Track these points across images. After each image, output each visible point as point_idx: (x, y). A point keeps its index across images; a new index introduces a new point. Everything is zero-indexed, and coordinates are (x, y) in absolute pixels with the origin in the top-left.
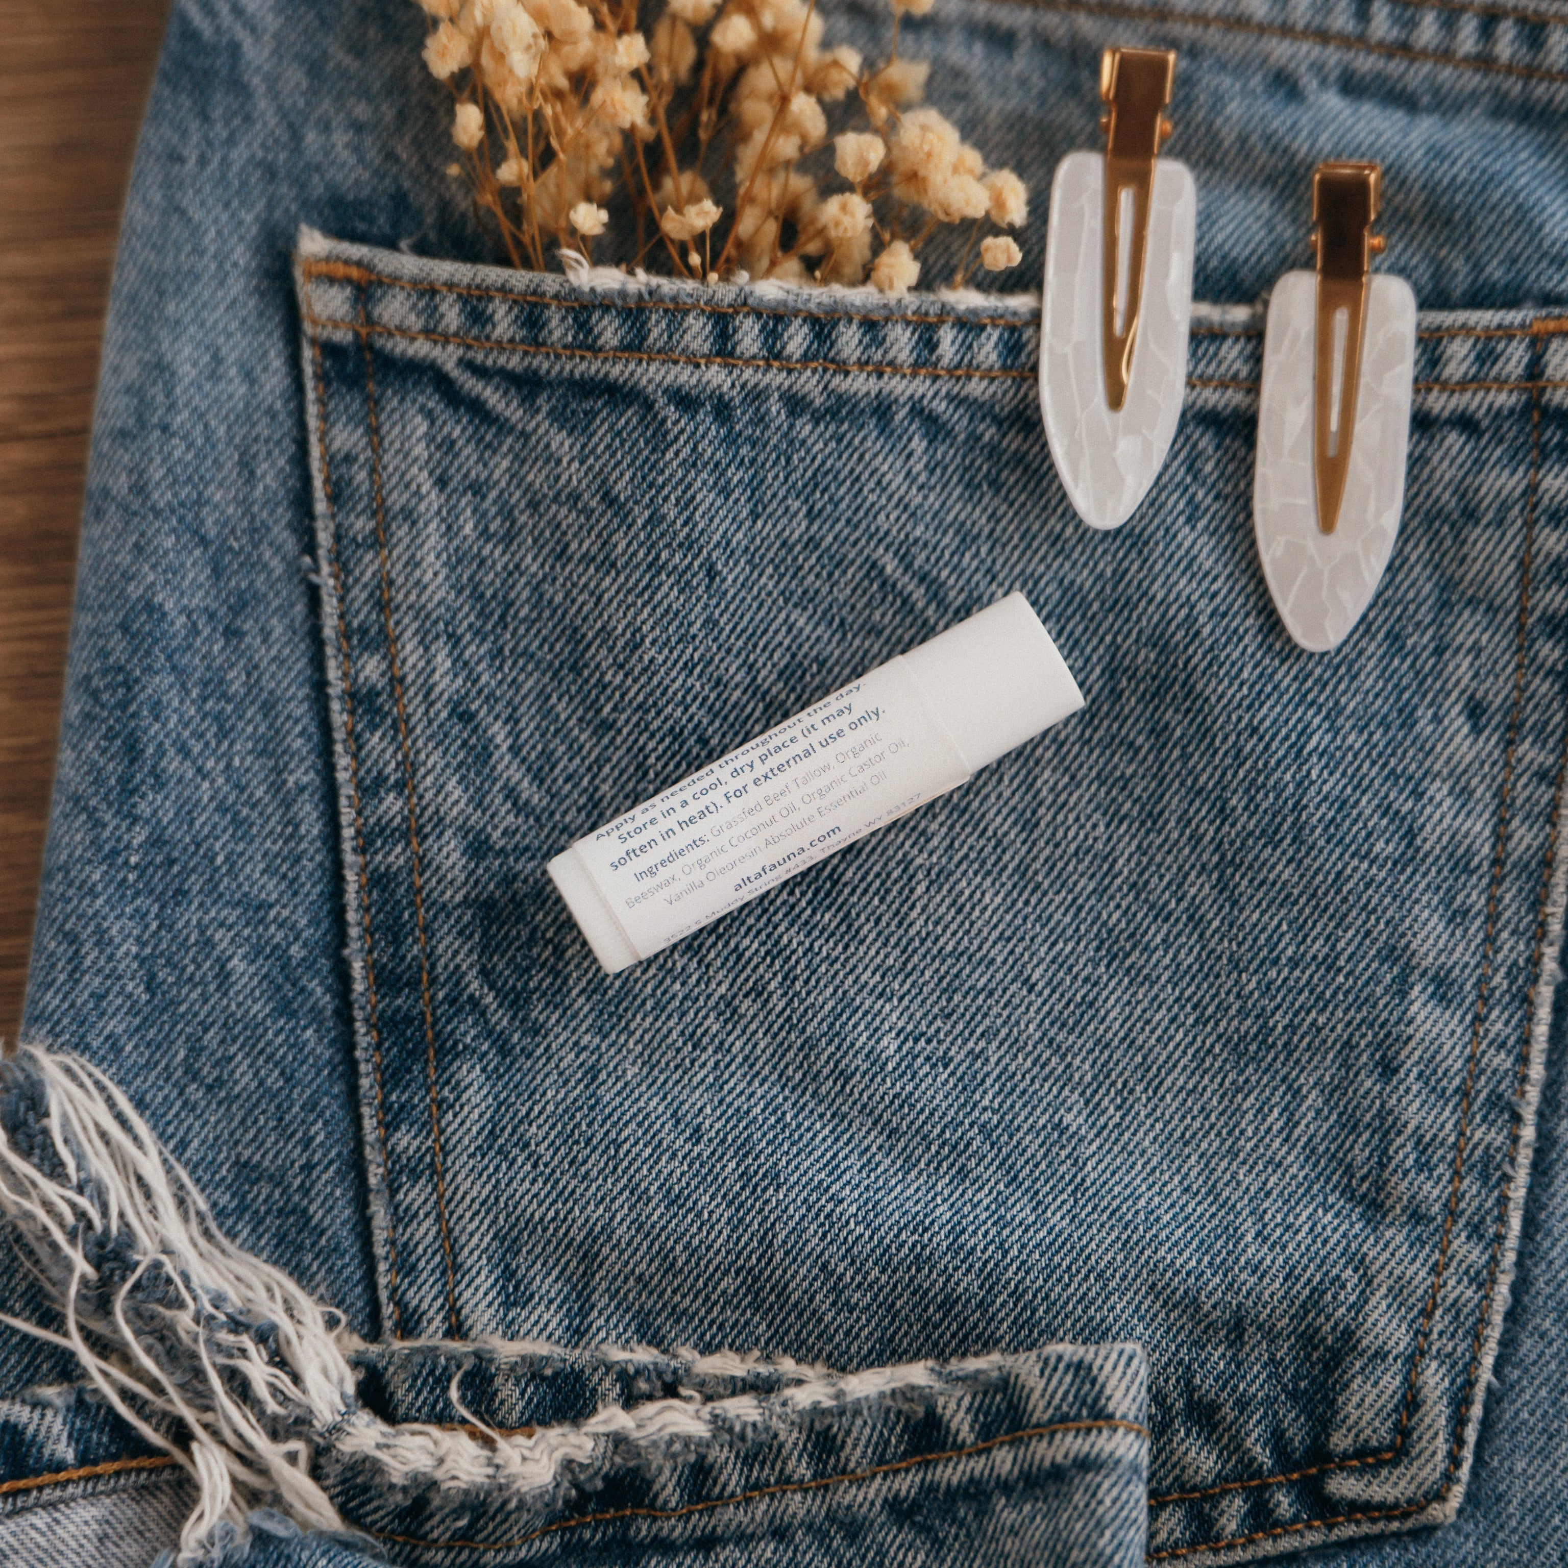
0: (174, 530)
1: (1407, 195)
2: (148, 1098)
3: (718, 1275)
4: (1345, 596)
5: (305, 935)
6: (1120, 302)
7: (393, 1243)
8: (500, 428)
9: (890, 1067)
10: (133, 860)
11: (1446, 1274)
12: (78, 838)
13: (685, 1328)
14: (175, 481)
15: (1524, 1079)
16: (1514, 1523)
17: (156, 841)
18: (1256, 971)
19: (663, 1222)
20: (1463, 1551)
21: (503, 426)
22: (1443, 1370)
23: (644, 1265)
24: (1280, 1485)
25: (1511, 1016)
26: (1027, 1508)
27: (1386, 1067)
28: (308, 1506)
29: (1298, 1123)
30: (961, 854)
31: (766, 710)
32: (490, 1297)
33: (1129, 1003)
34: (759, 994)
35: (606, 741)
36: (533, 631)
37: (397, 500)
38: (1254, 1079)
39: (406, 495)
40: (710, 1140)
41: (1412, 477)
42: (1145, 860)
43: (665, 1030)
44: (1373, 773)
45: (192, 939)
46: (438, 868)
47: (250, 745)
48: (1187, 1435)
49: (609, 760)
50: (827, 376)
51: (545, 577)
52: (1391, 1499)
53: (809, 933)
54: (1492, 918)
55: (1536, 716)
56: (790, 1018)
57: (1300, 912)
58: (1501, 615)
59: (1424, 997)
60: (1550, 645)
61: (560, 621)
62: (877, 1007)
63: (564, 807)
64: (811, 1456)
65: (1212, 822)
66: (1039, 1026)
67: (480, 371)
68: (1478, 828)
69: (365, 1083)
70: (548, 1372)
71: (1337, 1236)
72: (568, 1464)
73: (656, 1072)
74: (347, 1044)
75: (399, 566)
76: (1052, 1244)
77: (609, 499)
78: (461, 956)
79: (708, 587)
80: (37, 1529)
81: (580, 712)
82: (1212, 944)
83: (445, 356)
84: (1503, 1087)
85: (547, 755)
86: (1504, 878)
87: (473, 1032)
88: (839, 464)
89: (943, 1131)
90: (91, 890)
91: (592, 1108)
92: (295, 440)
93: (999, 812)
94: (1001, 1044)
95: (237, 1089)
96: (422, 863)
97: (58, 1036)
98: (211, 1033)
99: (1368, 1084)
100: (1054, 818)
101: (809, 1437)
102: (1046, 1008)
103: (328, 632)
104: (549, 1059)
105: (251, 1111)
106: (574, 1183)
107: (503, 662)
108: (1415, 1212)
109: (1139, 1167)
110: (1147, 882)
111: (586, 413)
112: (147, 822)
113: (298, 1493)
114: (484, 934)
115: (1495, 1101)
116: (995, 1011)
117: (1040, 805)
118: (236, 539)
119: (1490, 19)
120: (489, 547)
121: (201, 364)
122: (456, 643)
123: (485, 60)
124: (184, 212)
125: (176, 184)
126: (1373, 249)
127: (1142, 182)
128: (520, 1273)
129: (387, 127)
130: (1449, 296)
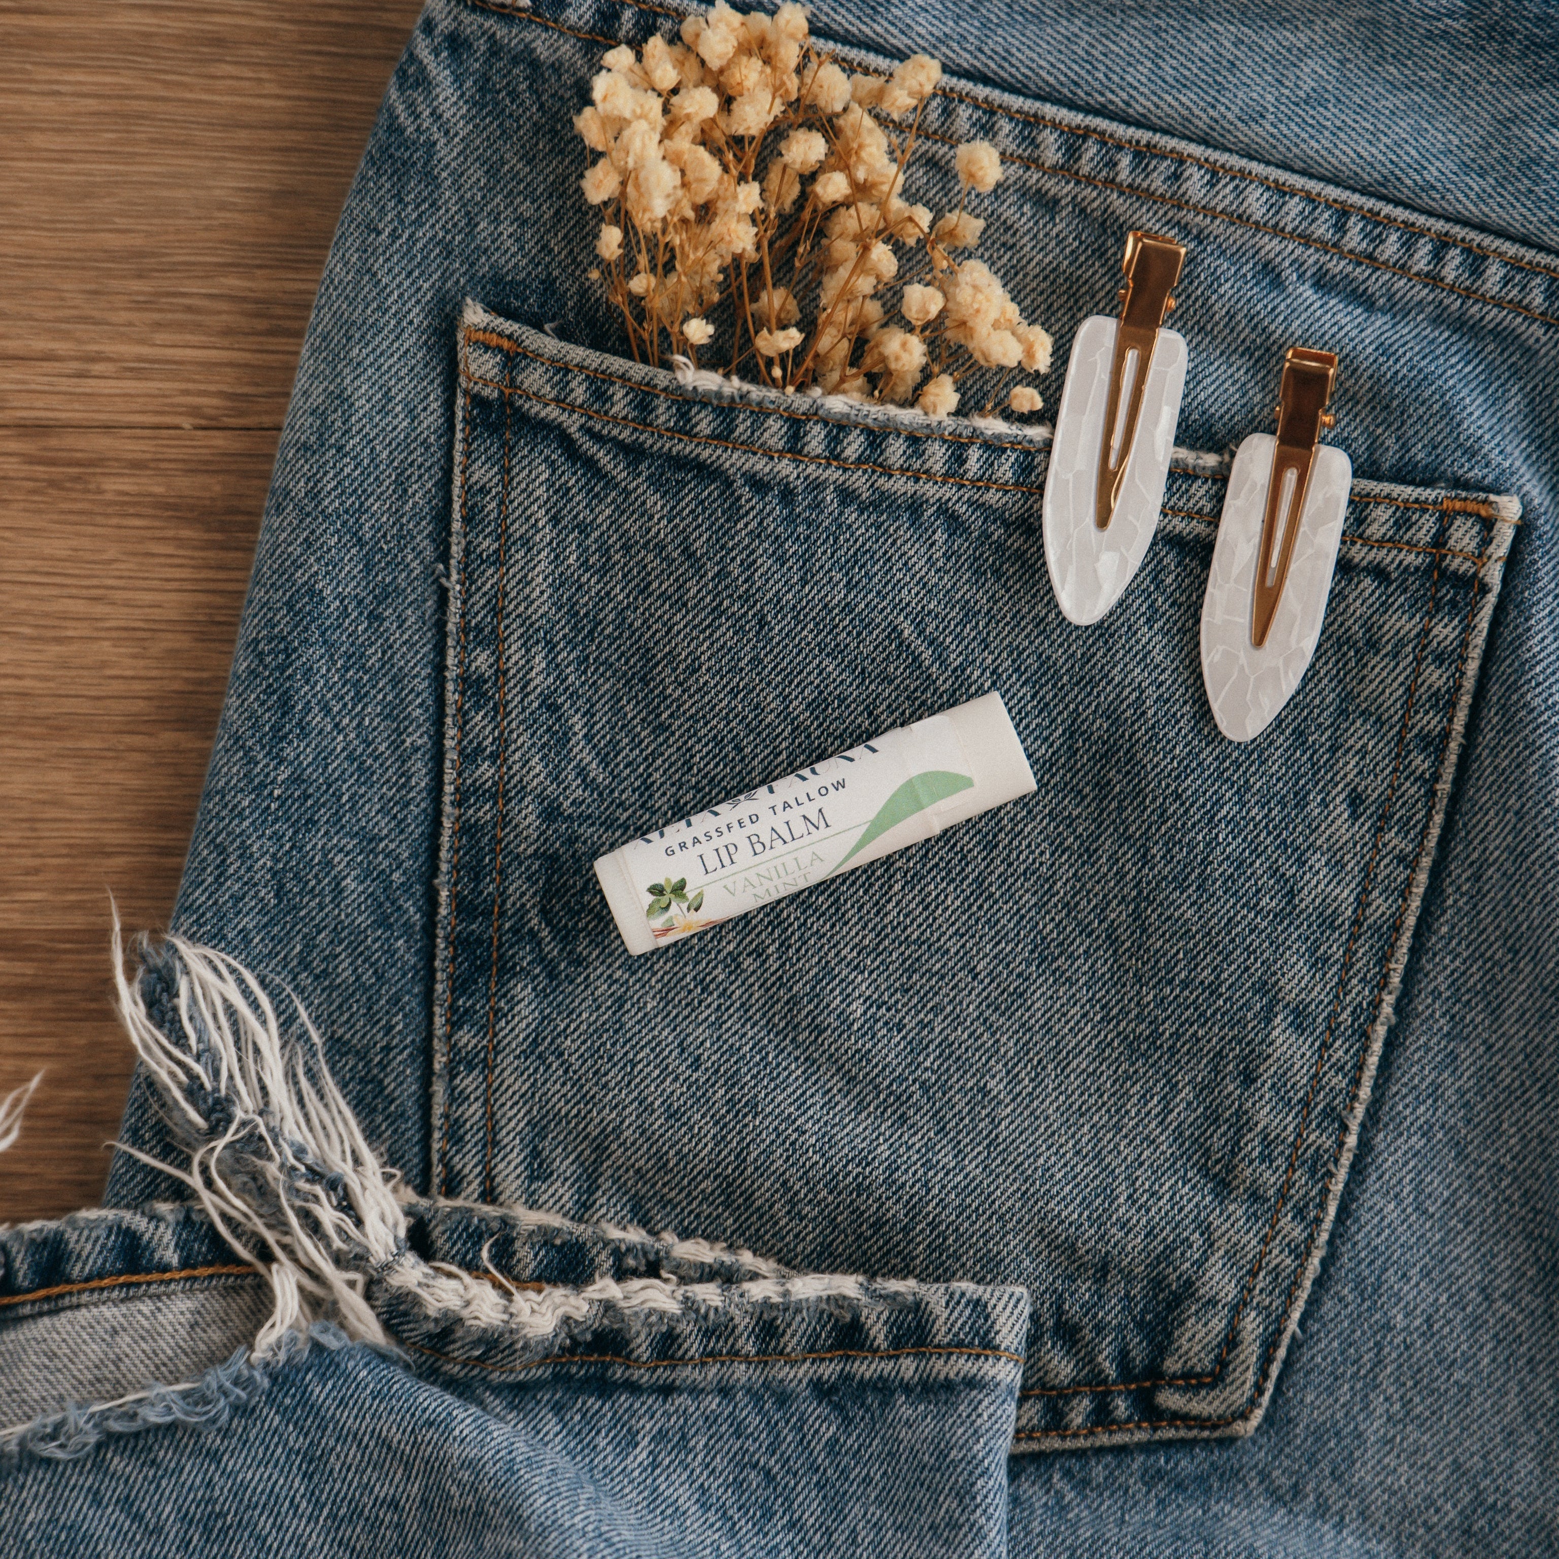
0: (338, 531)
1: (1357, 381)
3: (700, 1178)
4: (1266, 700)
5: (405, 865)
6: (1116, 442)
8: (607, 483)
9: (855, 1027)
10: (276, 793)
11: (1272, 1245)
12: (235, 770)
13: (669, 1214)
14: (343, 492)
15: (1355, 1097)
16: (1298, 1442)
17: (296, 779)
18: (1154, 987)
19: (662, 1131)
20: (1256, 1459)
21: (610, 483)
22: (1259, 1319)
23: (642, 1162)
24: (1120, 1393)
25: (1351, 1047)
26: (922, 1407)
27: (1247, 1077)
28: (359, 1319)
29: (1172, 1110)
30: (933, 862)
31: (793, 731)
32: (518, 1171)
33: (1051, 997)
34: (760, 955)
35: (661, 739)
36: (614, 646)
37: (518, 529)
38: (1141, 1071)
39: (525, 527)
40: (707, 1069)
41: (1331, 609)
42: (1079, 885)
43: (681, 975)
44: (1268, 841)
45: (317, 860)
46: (517, 826)
47: (379, 709)
48: (1053, 1347)
49: (662, 754)
50: (875, 477)
51: (629, 605)
52: (1205, 1414)
53: (805, 911)
54: (1347, 967)
55: (1403, 812)
56: (781, 977)
57: (1195, 946)
58: (1386, 727)
59: (1284, 1025)
60: (1422, 757)
61: (636, 642)
62: (852, 977)
63: (622, 786)
64: (757, 1337)
65: (1134, 865)
66: (978, 1007)
67: (597, 437)
68: (1345, 894)
69: (439, 988)
70: (558, 1242)
71: (1191, 1205)
72: (567, 1320)
73: (670, 1007)
74: (429, 954)
75: (513, 583)
76: (966, 1187)
77: (688, 553)
78: (527, 897)
79: (758, 633)
80: (143, 1315)
81: (644, 714)
82: (1123, 959)
83: (570, 421)
84: (1337, 1102)
85: (613, 743)
86: (1360, 937)
87: (529, 958)
88: (876, 547)
89: (891, 1084)
90: (240, 813)
91: (616, 1032)
92: (442, 468)
93: (967, 832)
94: (946, 1018)
95: (338, 981)
96: (504, 820)
97: (201, 926)
98: (323, 935)
99: (1231, 1088)
100: (1011, 843)
101: (757, 1323)
102: (985, 994)
103: (451, 627)
104: (586, 987)
105: (348, 999)
106: (595, 1089)
107: (588, 667)
108: (1254, 1193)
109: (1042, 1129)
110: (1078, 903)
111: (677, 482)
113: (352, 1309)
114: (547, 881)
115: (1329, 1113)
116: (944, 991)
117: (1000, 831)
118: (386, 543)
119: (1442, 245)
120: (588, 575)
121: (374, 399)
122: (553, 648)
123: (630, 189)
124: (375, 275)
125: (370, 250)
126: (1324, 425)
127: (1146, 347)
128: (544, 1155)
129: (545, 224)
130: (1378, 469)
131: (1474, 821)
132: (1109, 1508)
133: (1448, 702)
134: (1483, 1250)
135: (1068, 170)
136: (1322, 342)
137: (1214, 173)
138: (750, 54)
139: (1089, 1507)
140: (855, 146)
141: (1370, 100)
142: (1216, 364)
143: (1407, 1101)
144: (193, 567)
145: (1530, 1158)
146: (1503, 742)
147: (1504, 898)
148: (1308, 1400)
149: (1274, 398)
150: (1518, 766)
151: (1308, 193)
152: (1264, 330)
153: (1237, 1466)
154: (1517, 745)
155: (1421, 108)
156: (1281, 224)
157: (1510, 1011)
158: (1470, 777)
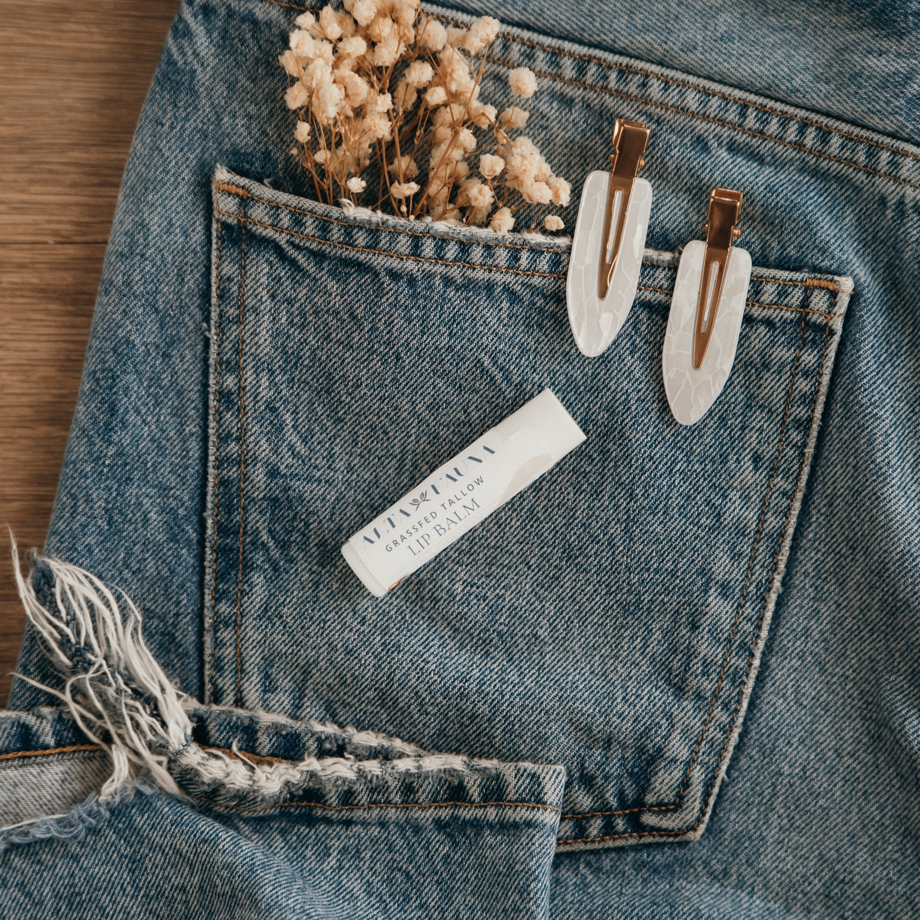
0: (143, 305)
1: (754, 208)
2: (104, 575)
3: (366, 690)
4: (702, 401)
5: (186, 504)
6: (610, 246)
7: (213, 655)
8: (304, 274)
9: (457, 599)
10: (107, 462)
11: (709, 725)
12: (82, 449)
13: (347, 712)
14: (145, 281)
15: (758, 637)
16: (727, 843)
17: (120, 454)
18: (638, 573)
19: (342, 662)
20: (701, 853)
22: (702, 770)
23: (331, 680)
24: (619, 816)
25: (756, 606)
27: (693, 625)
28: (163, 781)
29: (649, 646)
31: (419, 423)
32: (257, 687)
33: (575, 580)
35: (339, 427)
36: (310, 372)
37: (250, 302)
38: (630, 623)
39: (255, 301)
40: (369, 625)
41: (740, 345)
42: (591, 513)
44: (705, 484)
45: (132, 502)
46: (252, 481)
47: (169, 411)
48: (579, 789)
49: (340, 436)
50: (465, 270)
51: (318, 347)
52: (671, 828)
54: (753, 558)
55: (785, 465)
57: (662, 548)
58: (774, 415)
59: (716, 594)
60: (796, 433)
61: (323, 369)
62: (455, 568)
63: (316, 456)
64: (402, 793)
65: (625, 500)
66: (531, 586)
67: (297, 247)
68: (751, 515)
69: (208, 577)
70: (284, 732)
71: (660, 703)
72: (287, 783)
73: (347, 588)
74: (201, 558)
75: (248, 334)
76: (525, 694)
77: (353, 316)
78: (260, 523)
79: (396, 364)
80: (33, 775)
81: (328, 412)
82: (619, 557)
83: (280, 238)
84: (747, 639)
85: (310, 430)
86: (760, 540)
87: (262, 559)
88: (466, 311)
89: (480, 633)
90: (85, 475)
91: (315, 602)
92: (205, 266)
94: (512, 592)
95: (147, 574)
96: (245, 477)
98: (137, 547)
99: (684, 632)
100: (550, 487)
101: (402, 785)
102: (535, 578)
103: (212, 361)
104: (296, 576)
105: (152, 585)
106: (302, 637)
107: (294, 384)
108: (698, 695)
109: (571, 659)
110: (590, 524)
111: (346, 274)
112: (116, 444)
113: (160, 776)
114: (272, 513)
115: (743, 646)
116: (511, 576)
118: (172, 311)
119: (804, 125)
120: (293, 329)
121: (162, 226)
122: (272, 374)
123: (314, 99)
124: (161, 151)
125: (158, 136)
126: (735, 235)
127: (627, 188)
128: (272, 676)
129: (263, 118)
130: (768, 260)
131: (828, 471)
132: (613, 884)
133: (811, 400)
134: (836, 726)
135: (579, 81)
136: (733, 184)
137: (667, 83)
138: (385, 16)
139: (601, 884)
140: (449, 70)
141: (760, 37)
142: (670, 198)
143: (789, 638)
144: (56, 327)
145: (864, 672)
146: (845, 424)
147: (846, 517)
148: (733, 817)
149: (704, 218)
150: (854, 439)
151: (723, 94)
152: (698, 177)
153: (690, 858)
154: (854, 426)
155: (790, 42)
156: (708, 113)
157: (851, 584)
158: (825, 445)
